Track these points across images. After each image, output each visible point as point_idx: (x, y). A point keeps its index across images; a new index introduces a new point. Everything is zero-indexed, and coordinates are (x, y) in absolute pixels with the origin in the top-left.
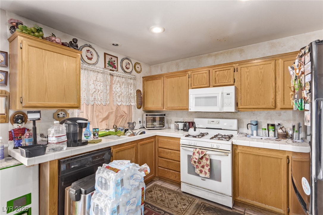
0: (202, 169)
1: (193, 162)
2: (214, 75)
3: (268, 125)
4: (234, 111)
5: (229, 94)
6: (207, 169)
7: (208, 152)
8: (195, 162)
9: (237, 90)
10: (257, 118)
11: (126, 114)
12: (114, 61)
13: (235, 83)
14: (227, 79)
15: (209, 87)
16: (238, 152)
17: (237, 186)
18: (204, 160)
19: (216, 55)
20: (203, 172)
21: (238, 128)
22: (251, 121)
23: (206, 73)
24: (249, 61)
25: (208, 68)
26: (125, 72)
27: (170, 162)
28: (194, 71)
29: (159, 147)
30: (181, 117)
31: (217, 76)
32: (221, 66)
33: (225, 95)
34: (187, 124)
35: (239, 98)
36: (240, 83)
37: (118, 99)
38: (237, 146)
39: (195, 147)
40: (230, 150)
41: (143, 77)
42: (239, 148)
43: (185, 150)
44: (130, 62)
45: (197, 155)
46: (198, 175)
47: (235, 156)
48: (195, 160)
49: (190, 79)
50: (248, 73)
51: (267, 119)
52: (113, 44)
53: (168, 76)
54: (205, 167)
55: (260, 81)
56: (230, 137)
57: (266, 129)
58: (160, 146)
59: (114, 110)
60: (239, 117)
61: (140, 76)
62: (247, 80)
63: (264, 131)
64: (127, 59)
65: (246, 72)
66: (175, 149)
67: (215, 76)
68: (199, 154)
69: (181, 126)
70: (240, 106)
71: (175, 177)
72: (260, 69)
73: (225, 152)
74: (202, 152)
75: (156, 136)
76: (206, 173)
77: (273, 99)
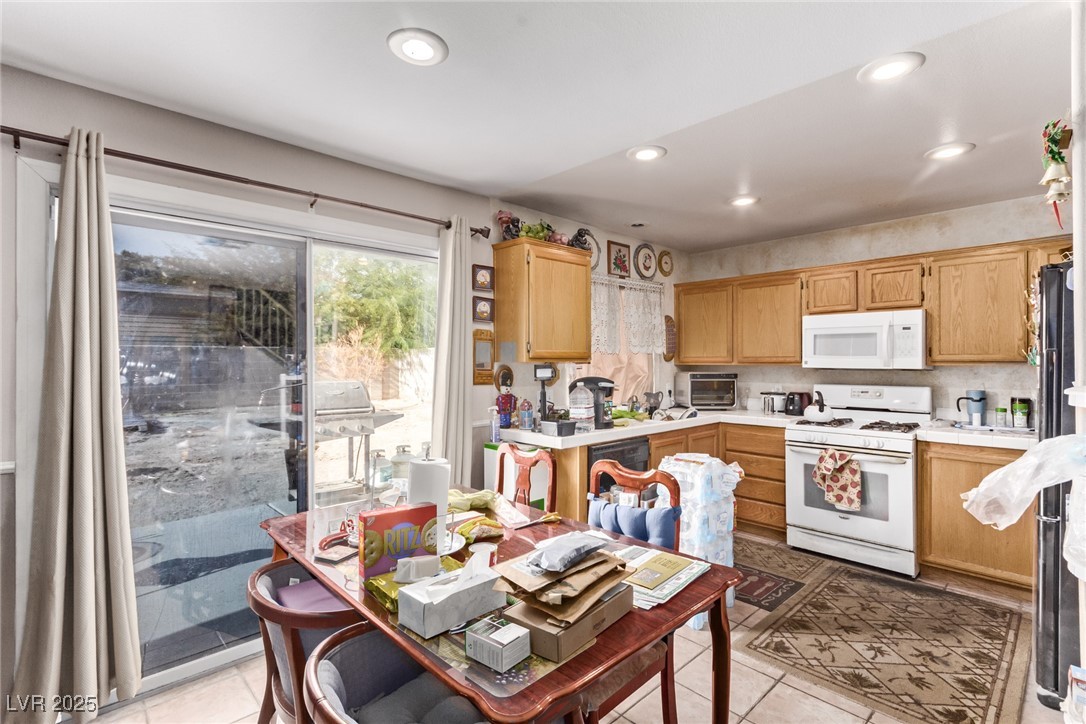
0: (841, 492)
1: (818, 479)
2: (869, 281)
3: (1013, 400)
4: (920, 367)
5: (909, 328)
6: (853, 492)
7: (855, 457)
8: (824, 478)
9: (929, 317)
10: (983, 384)
11: (644, 372)
12: (624, 256)
13: (925, 302)
14: (904, 293)
15: (856, 310)
16: (931, 458)
17: (927, 532)
18: (847, 474)
19: (873, 230)
20: (845, 500)
21: (934, 408)
22: (967, 392)
23: (847, 278)
24: (961, 253)
25: (853, 266)
26: (643, 277)
27: (756, 482)
28: (816, 273)
29: (728, 450)
30: (777, 382)
31: (878, 285)
32: (887, 261)
33: (898, 330)
34: (797, 398)
35: (936, 338)
36: (937, 302)
37: (633, 340)
38: (927, 443)
39: (823, 446)
40: (910, 451)
41: (675, 285)
42: (933, 448)
43: (799, 452)
44: (651, 255)
45: (831, 461)
46: (831, 508)
47: (922, 467)
48: (825, 472)
49: (804, 291)
50: (957, 280)
51: (1012, 387)
52: (634, 225)
53: (744, 284)
54: (850, 488)
55: (989, 300)
56: (910, 427)
57: (1005, 410)
58: (729, 446)
59: (625, 365)
60: (936, 382)
61: (669, 283)
62: (956, 294)
63: (1000, 415)
64: (646, 246)
65: (954, 277)
66: (769, 453)
67: (872, 285)
68: (836, 461)
69: (779, 402)
70: (936, 356)
71: (771, 516)
72: (989, 270)
73: (898, 456)
74: (841, 455)
75: (719, 423)
76: (851, 501)
77: (1020, 340)
